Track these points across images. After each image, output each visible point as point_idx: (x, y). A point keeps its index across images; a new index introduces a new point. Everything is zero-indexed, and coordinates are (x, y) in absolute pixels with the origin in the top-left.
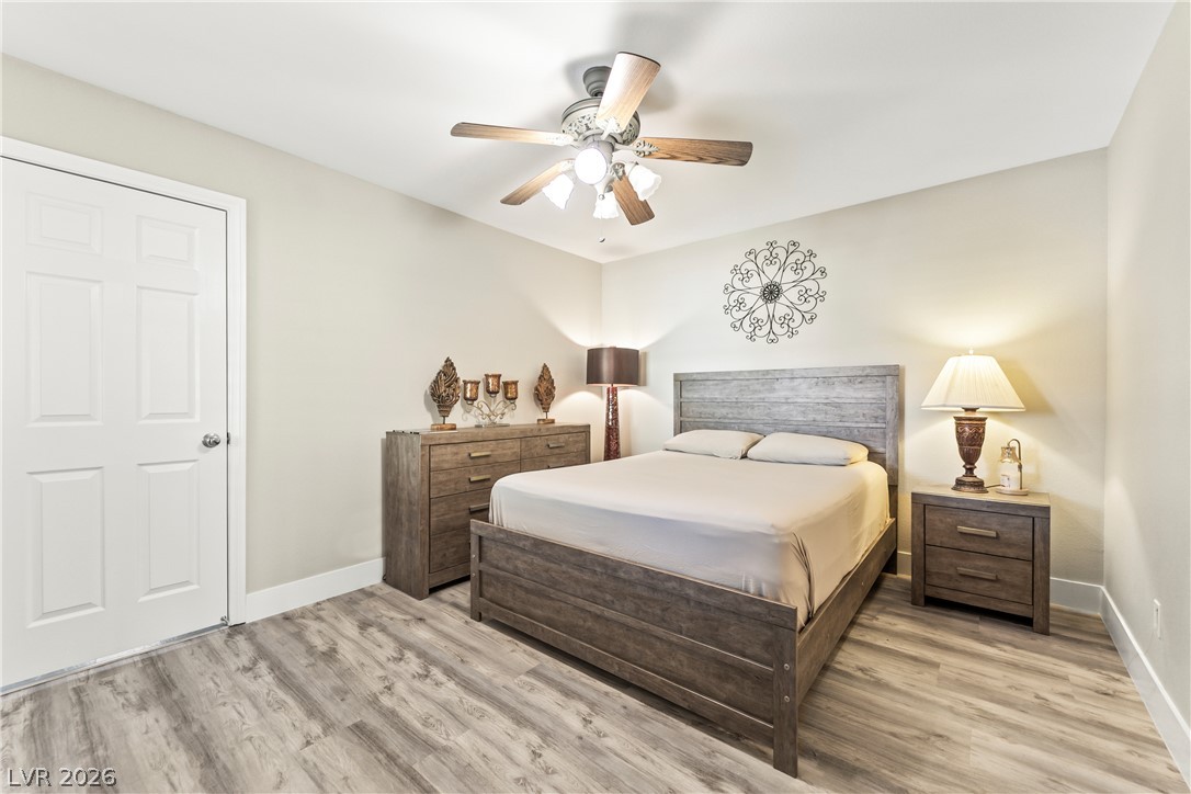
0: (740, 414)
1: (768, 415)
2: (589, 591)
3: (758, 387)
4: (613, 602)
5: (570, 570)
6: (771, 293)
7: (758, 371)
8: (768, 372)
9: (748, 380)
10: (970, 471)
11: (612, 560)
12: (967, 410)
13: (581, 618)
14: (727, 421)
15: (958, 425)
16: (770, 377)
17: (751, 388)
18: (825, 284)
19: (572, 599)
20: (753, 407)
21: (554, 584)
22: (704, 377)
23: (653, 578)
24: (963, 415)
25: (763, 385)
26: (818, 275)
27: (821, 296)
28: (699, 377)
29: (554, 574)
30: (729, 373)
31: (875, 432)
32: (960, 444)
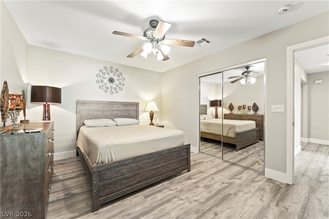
0: (103, 114)
1: (111, 114)
2: (152, 164)
3: (109, 106)
4: (159, 162)
5: (146, 161)
6: (111, 80)
7: (109, 102)
8: (112, 102)
9: (106, 104)
10: (152, 122)
11: (160, 151)
12: (151, 111)
13: (150, 173)
14: (99, 116)
15: (150, 114)
16: (113, 103)
17: (107, 106)
18: (125, 82)
19: (148, 169)
20: (107, 112)
21: (140, 168)
22: (90, 102)
23: (170, 150)
24: (151, 112)
25: (111, 105)
26: (123, 79)
27: (124, 85)
28: (89, 102)
29: (140, 166)
30: (100, 101)
31: (135, 116)
32: (150, 117)
